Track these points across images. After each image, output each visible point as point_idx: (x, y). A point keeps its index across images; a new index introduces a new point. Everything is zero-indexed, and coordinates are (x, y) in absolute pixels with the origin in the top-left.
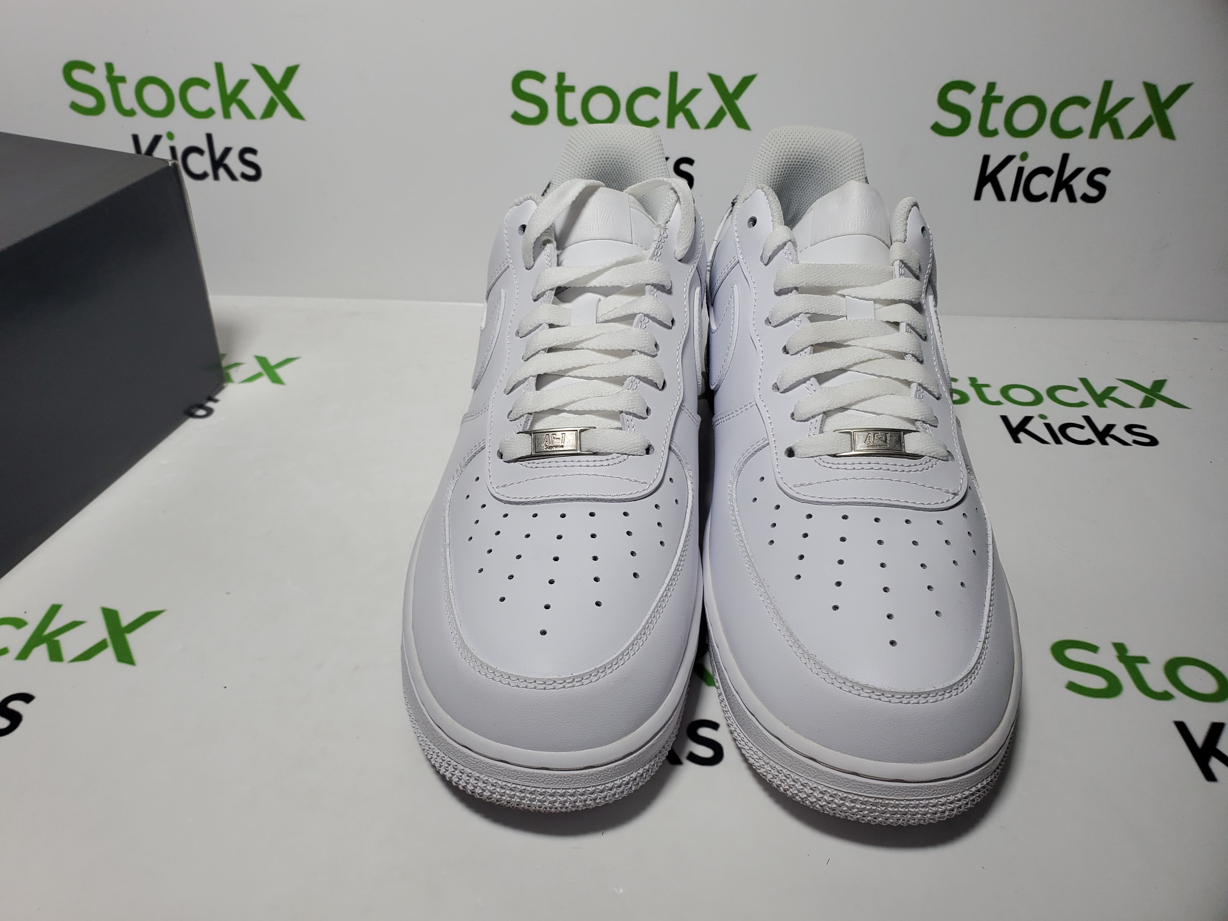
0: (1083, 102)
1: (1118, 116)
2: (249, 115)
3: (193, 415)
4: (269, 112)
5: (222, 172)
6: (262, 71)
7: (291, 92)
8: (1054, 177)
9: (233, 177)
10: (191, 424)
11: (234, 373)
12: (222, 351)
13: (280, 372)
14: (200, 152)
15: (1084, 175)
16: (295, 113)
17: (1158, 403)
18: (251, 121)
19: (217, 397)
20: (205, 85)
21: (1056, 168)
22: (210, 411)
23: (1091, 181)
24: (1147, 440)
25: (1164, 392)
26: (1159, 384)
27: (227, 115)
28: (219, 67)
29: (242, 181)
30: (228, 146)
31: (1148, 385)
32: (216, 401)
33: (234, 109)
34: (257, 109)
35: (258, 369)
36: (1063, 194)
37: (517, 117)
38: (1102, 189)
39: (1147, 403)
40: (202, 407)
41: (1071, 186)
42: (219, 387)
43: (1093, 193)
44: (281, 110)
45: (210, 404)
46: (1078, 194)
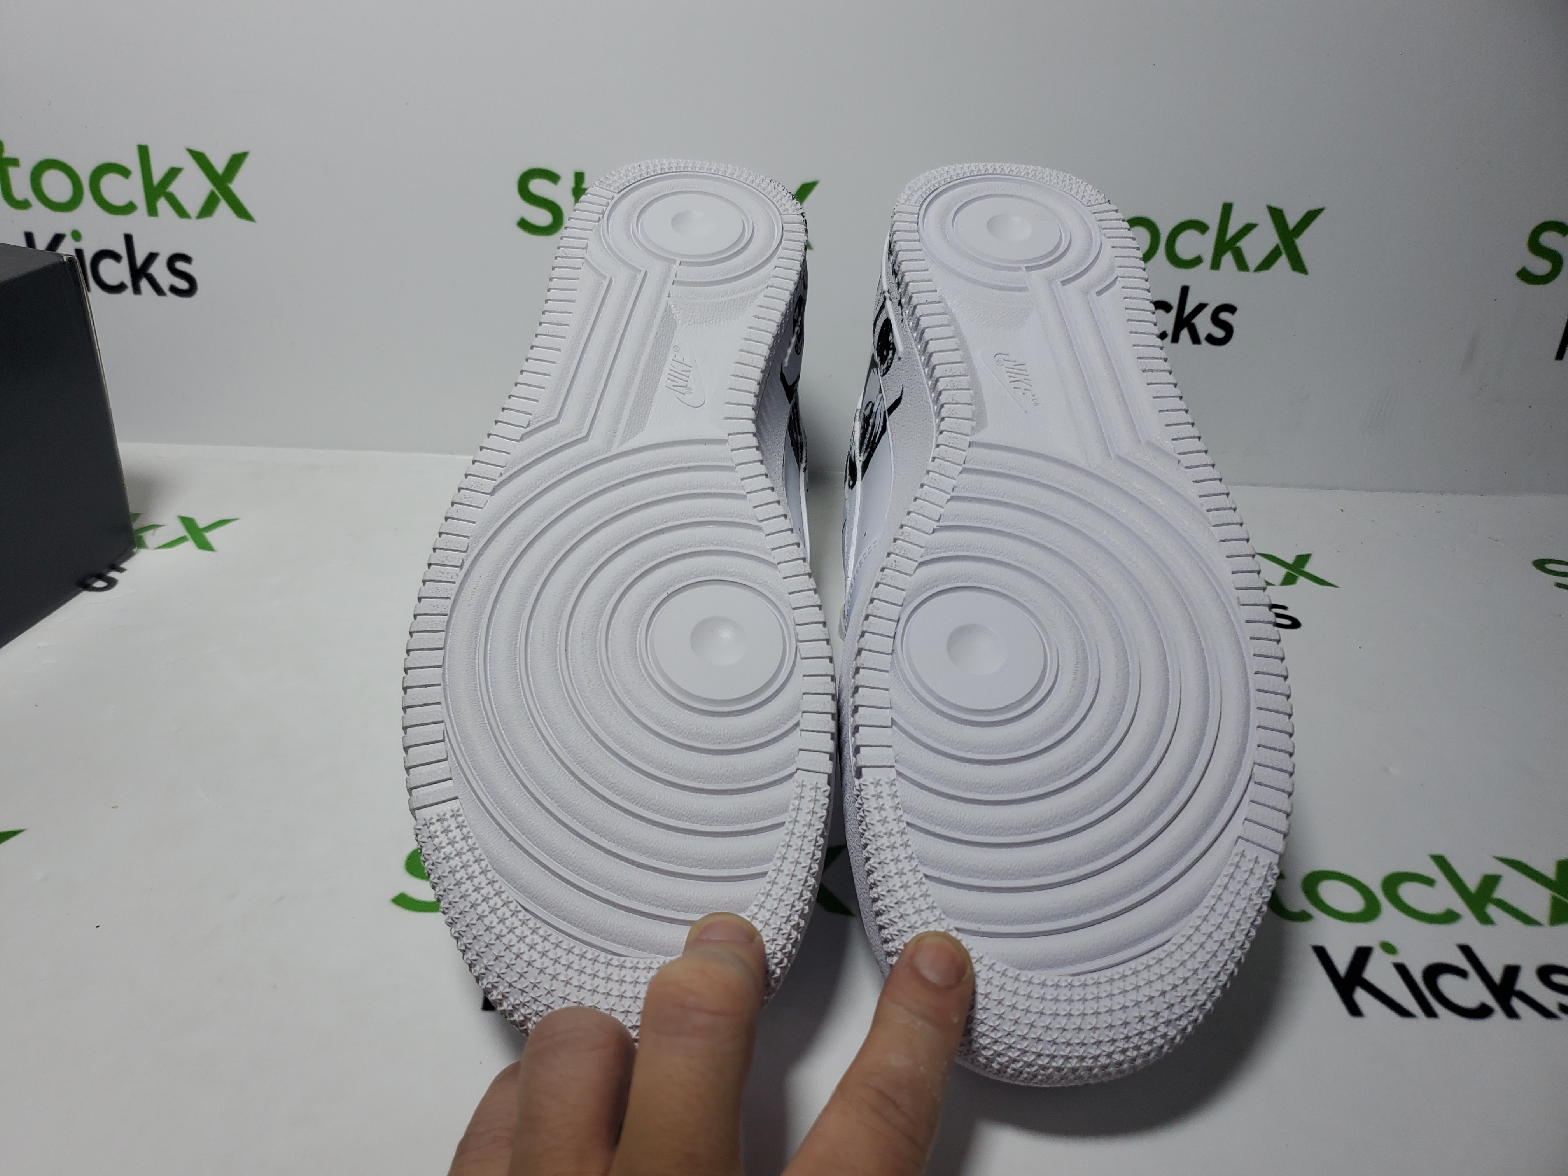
0: (1201, 227)
1: (1242, 244)
2: (181, 212)
3: (87, 586)
4: (208, 209)
5: (144, 284)
6: (200, 158)
7: (237, 186)
8: (1174, 312)
9: (158, 290)
10: (84, 599)
11: (149, 537)
12: (133, 508)
13: (210, 536)
14: (116, 257)
15: (1207, 313)
16: (241, 211)
17: (1302, 580)
18: (184, 221)
19: (123, 566)
20: (125, 172)
21: (1175, 303)
22: (112, 583)
23: (1216, 319)
24: (1288, 622)
25: (1308, 568)
26: (1303, 559)
27: (152, 211)
28: (143, 151)
29: (171, 296)
30: (154, 251)
31: (1290, 560)
32: (122, 570)
33: (162, 204)
34: (193, 205)
35: (182, 532)
36: (1185, 334)
37: (524, 224)
38: (1229, 329)
39: (1289, 580)
40: (101, 577)
41: (1193, 325)
42: (127, 554)
43: (1219, 333)
44: (223, 208)
45: (113, 574)
46: (1202, 335)
